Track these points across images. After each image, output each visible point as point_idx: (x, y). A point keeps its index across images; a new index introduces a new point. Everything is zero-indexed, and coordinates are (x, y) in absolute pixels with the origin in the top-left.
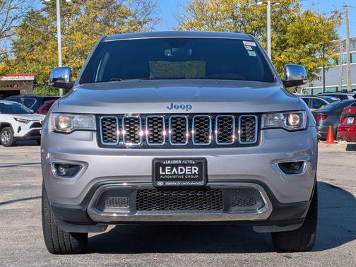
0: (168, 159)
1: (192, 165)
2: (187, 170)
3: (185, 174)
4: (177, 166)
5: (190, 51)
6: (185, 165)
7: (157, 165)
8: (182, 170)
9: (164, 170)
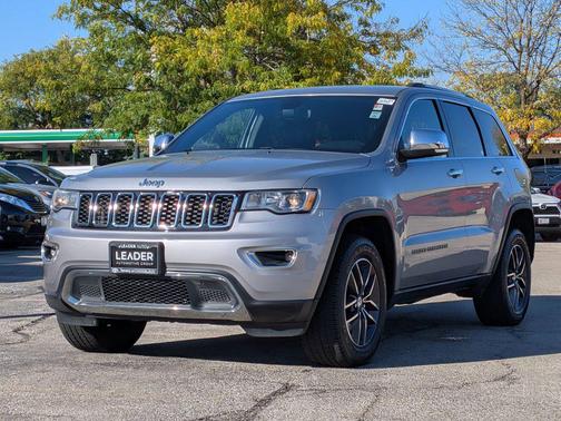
0: (123, 243)
1: (146, 250)
2: (142, 256)
3: (140, 261)
4: (132, 250)
5: (309, 112)
6: (140, 250)
7: (114, 248)
8: (137, 256)
9: (120, 256)
